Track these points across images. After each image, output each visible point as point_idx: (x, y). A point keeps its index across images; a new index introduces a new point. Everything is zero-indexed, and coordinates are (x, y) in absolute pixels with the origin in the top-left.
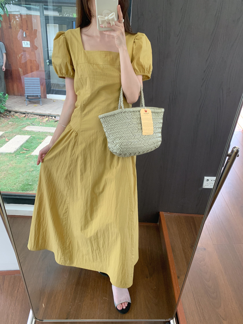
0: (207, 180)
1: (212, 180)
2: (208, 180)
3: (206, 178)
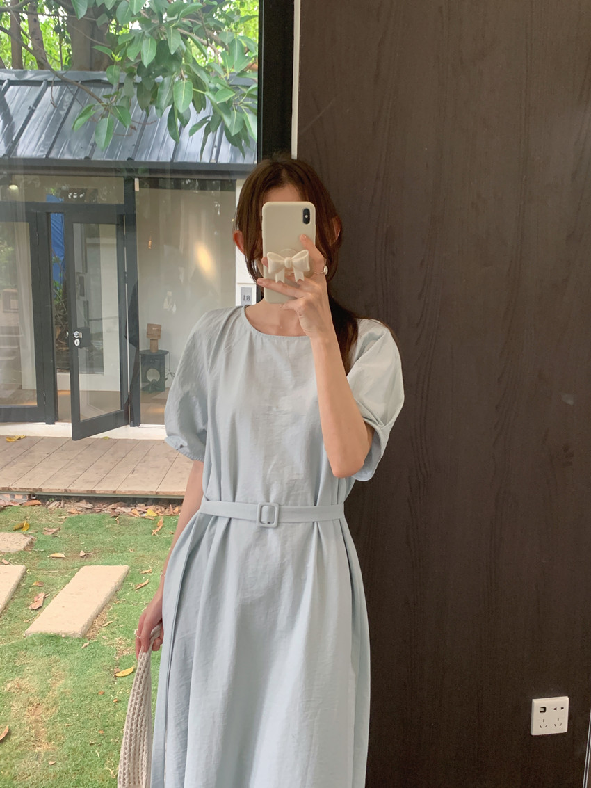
0: (543, 710)
1: (555, 709)
2: (545, 708)
3: (537, 703)
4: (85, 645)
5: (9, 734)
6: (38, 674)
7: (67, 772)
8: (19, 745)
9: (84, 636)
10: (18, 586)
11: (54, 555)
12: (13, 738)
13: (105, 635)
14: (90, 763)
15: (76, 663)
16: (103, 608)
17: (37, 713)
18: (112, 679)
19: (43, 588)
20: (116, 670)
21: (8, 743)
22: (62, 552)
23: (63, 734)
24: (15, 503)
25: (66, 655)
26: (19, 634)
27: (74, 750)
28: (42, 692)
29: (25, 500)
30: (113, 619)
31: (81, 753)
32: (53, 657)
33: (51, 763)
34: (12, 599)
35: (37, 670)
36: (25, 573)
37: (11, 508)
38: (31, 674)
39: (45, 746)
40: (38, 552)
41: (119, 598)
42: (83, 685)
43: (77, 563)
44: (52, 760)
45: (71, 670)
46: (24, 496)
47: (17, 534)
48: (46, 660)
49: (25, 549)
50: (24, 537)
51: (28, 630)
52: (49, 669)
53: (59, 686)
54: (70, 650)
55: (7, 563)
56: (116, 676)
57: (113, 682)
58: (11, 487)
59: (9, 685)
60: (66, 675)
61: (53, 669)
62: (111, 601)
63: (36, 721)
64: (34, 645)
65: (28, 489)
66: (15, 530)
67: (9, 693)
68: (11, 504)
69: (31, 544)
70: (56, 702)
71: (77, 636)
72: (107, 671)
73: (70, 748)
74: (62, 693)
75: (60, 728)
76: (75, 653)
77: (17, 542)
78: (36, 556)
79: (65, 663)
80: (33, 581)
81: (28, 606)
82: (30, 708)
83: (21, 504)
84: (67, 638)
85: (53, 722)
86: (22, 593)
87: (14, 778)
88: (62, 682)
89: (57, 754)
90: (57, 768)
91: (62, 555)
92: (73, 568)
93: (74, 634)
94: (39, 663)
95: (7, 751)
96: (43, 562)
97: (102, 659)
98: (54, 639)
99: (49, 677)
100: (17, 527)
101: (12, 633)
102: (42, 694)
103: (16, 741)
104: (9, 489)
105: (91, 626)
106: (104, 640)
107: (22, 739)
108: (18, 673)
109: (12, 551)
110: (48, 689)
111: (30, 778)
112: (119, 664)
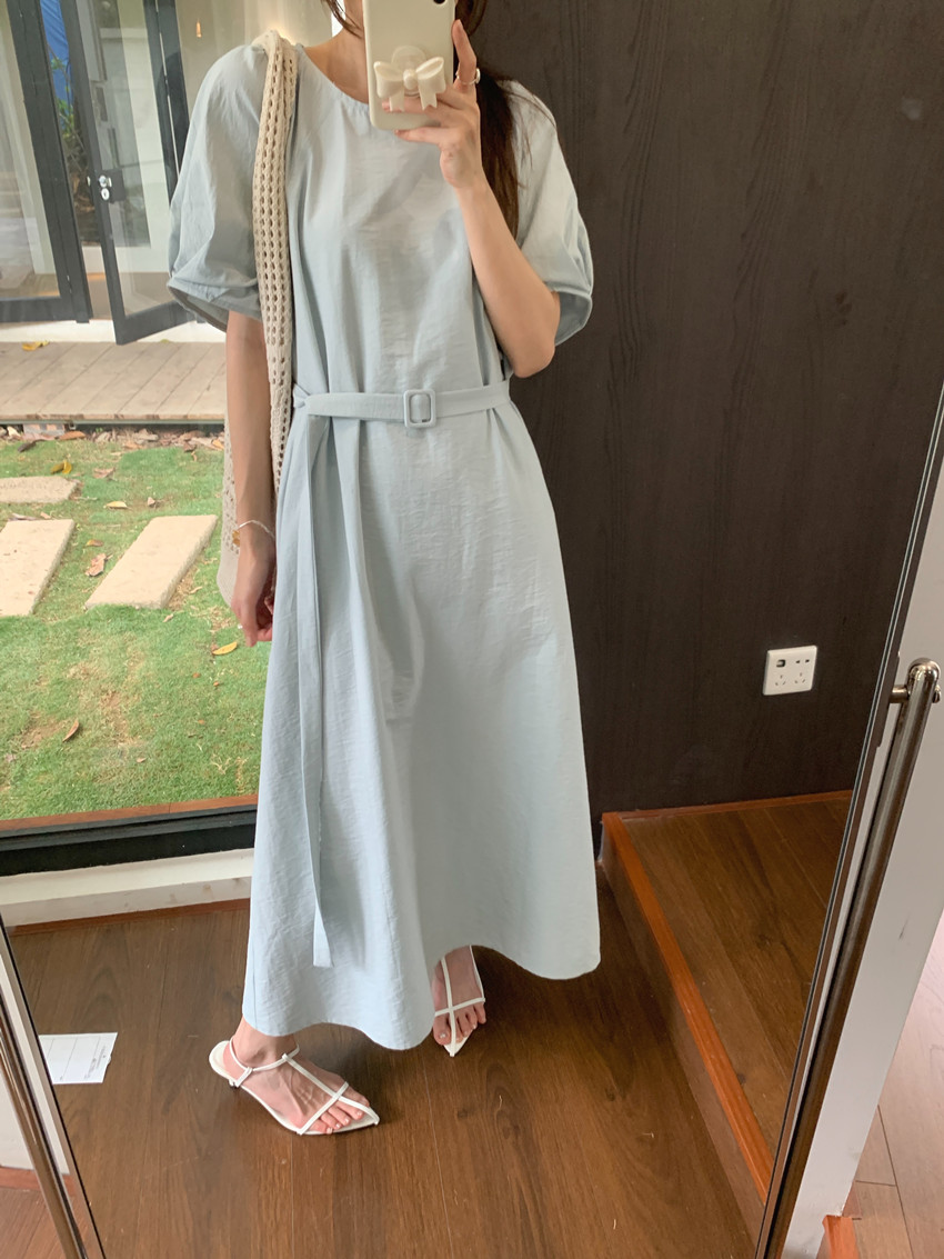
0: (781, 663)
2: (784, 661)
3: (774, 655)
4: (168, 617)
5: (79, 730)
6: (108, 656)
7: (162, 770)
8: (97, 740)
9: (166, 607)
10: (68, 548)
11: (112, 504)
12: (86, 734)
13: (194, 604)
14: (191, 758)
15: (158, 640)
16: (188, 571)
17: (113, 702)
18: (210, 658)
19: (102, 549)
20: (213, 647)
21: (80, 739)
22: (122, 500)
23: (152, 726)
24: (47, 436)
25: (144, 631)
26: (77, 608)
27: (168, 744)
28: (117, 677)
29: (61, 432)
30: (201, 584)
31: (178, 747)
32: (128, 634)
33: (139, 760)
34: (61, 563)
35: (107, 651)
36: (75, 529)
37: (43, 444)
38: (100, 656)
39: (130, 741)
40: (89, 501)
41: (209, 558)
42: (170, 666)
43: (144, 513)
44: (140, 756)
45: (153, 649)
46: (59, 427)
47: (57, 478)
48: (118, 639)
49: (70, 498)
50: (66, 482)
51: (90, 602)
52: (124, 649)
53: (139, 670)
54: (149, 625)
55: (47, 516)
56: (214, 655)
57: (211, 661)
58: (40, 414)
59: (72, 671)
60: (146, 655)
61: (129, 649)
62: (196, 561)
63: (114, 712)
64: (99, 620)
65: (63, 416)
66: (54, 473)
67: (73, 680)
68: (43, 438)
69: (77, 491)
70: (138, 689)
71: (156, 607)
72: (201, 648)
73: (162, 742)
74: (144, 677)
75: (146, 719)
76: (156, 628)
77: (57, 489)
78: (86, 506)
79: (143, 641)
80: (87, 540)
81: (84, 571)
82: (104, 697)
83: (57, 438)
84: (142, 610)
85: (137, 712)
86: (74, 556)
87: (94, 779)
88: (142, 664)
89: (146, 749)
90: (148, 766)
91: (123, 505)
92: (140, 520)
93: (152, 604)
94: (109, 643)
95: (81, 748)
96: (98, 514)
97: (193, 634)
98: (125, 612)
99: (124, 660)
100: (56, 469)
101: (68, 607)
102: (117, 679)
103: (92, 737)
104: (37, 417)
105: (173, 594)
106: (193, 611)
107: (99, 733)
108: (83, 656)
109: (54, 502)
110: (125, 673)
111: (114, 778)
112: (217, 639)
